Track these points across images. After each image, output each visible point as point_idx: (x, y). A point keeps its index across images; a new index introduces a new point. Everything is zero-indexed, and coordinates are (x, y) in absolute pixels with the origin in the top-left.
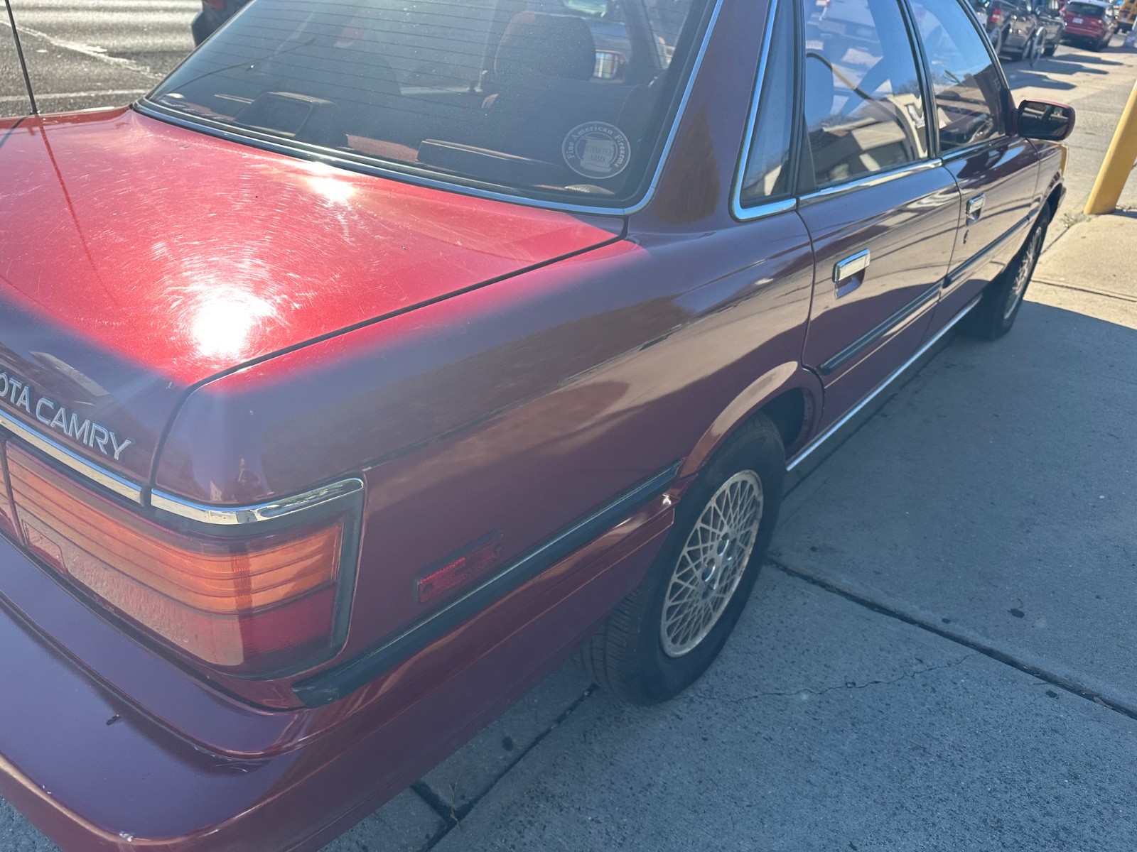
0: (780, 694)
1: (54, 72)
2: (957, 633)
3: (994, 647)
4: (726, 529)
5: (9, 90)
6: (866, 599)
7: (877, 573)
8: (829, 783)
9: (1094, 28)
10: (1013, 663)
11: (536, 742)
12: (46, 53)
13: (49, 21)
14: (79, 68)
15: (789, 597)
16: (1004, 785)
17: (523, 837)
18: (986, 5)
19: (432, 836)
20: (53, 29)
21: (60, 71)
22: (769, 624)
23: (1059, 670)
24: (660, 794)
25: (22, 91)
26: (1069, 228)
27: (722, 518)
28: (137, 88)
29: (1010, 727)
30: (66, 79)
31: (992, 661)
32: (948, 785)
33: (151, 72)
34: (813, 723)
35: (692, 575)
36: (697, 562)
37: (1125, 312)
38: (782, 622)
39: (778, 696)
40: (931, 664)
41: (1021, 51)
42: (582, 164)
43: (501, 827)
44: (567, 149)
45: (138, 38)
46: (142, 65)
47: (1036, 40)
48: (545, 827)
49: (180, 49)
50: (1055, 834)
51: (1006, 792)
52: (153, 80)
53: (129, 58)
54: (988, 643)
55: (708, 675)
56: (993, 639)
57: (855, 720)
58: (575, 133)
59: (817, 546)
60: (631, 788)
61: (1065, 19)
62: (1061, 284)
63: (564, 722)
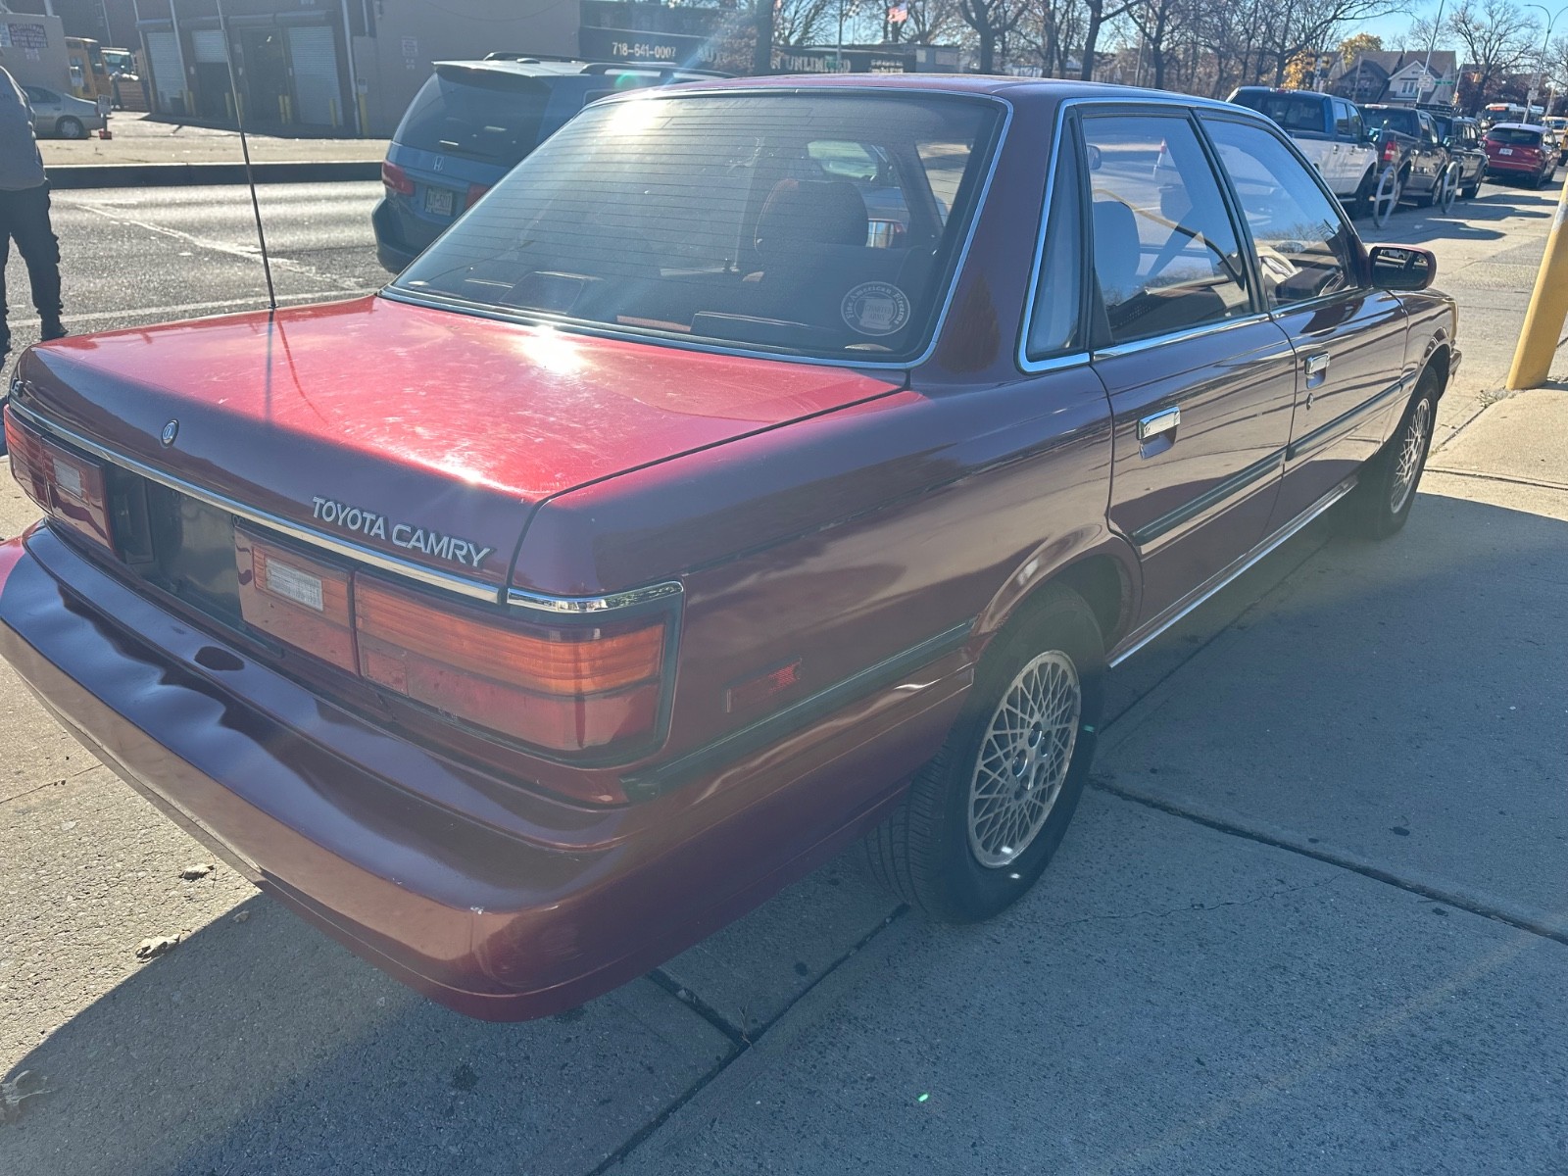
0: (1114, 917)
1: (202, 278)
2: (1326, 853)
3: (1371, 866)
4: (1037, 717)
5: (152, 301)
6: (1217, 821)
7: (1230, 794)
8: (1173, 1002)
9: (1531, 159)
10: (1394, 882)
11: (834, 967)
12: (190, 256)
13: (190, 220)
14: (232, 272)
15: (1124, 821)
16: (1378, 1001)
17: (825, 1057)
18: (1375, 139)
19: (722, 1057)
20: (196, 228)
21: (209, 277)
22: (1100, 849)
23: (1449, 888)
24: (977, 1016)
25: (168, 302)
26: (1486, 407)
27: (1031, 702)
28: (302, 293)
29: (1388, 944)
30: (217, 285)
31: (1369, 880)
32: (1313, 1002)
33: (317, 273)
34: (1154, 945)
35: (1000, 766)
36: (1005, 751)
37: (1556, 503)
38: (1116, 846)
39: (1112, 920)
40: (1294, 884)
41: (1430, 194)
42: (862, 323)
43: (799, 1048)
44: (845, 310)
45: (298, 233)
46: (306, 265)
47: (1447, 179)
48: (848, 1047)
49: (350, 244)
50: (1438, 1048)
51: (1381, 1009)
52: (320, 282)
53: (290, 258)
54: (1364, 862)
55: (1030, 900)
56: (1370, 858)
57: (1204, 942)
58: (854, 294)
59: (1157, 768)
60: (944, 1010)
61: (1487, 150)
62: (1472, 473)
63: (864, 947)
